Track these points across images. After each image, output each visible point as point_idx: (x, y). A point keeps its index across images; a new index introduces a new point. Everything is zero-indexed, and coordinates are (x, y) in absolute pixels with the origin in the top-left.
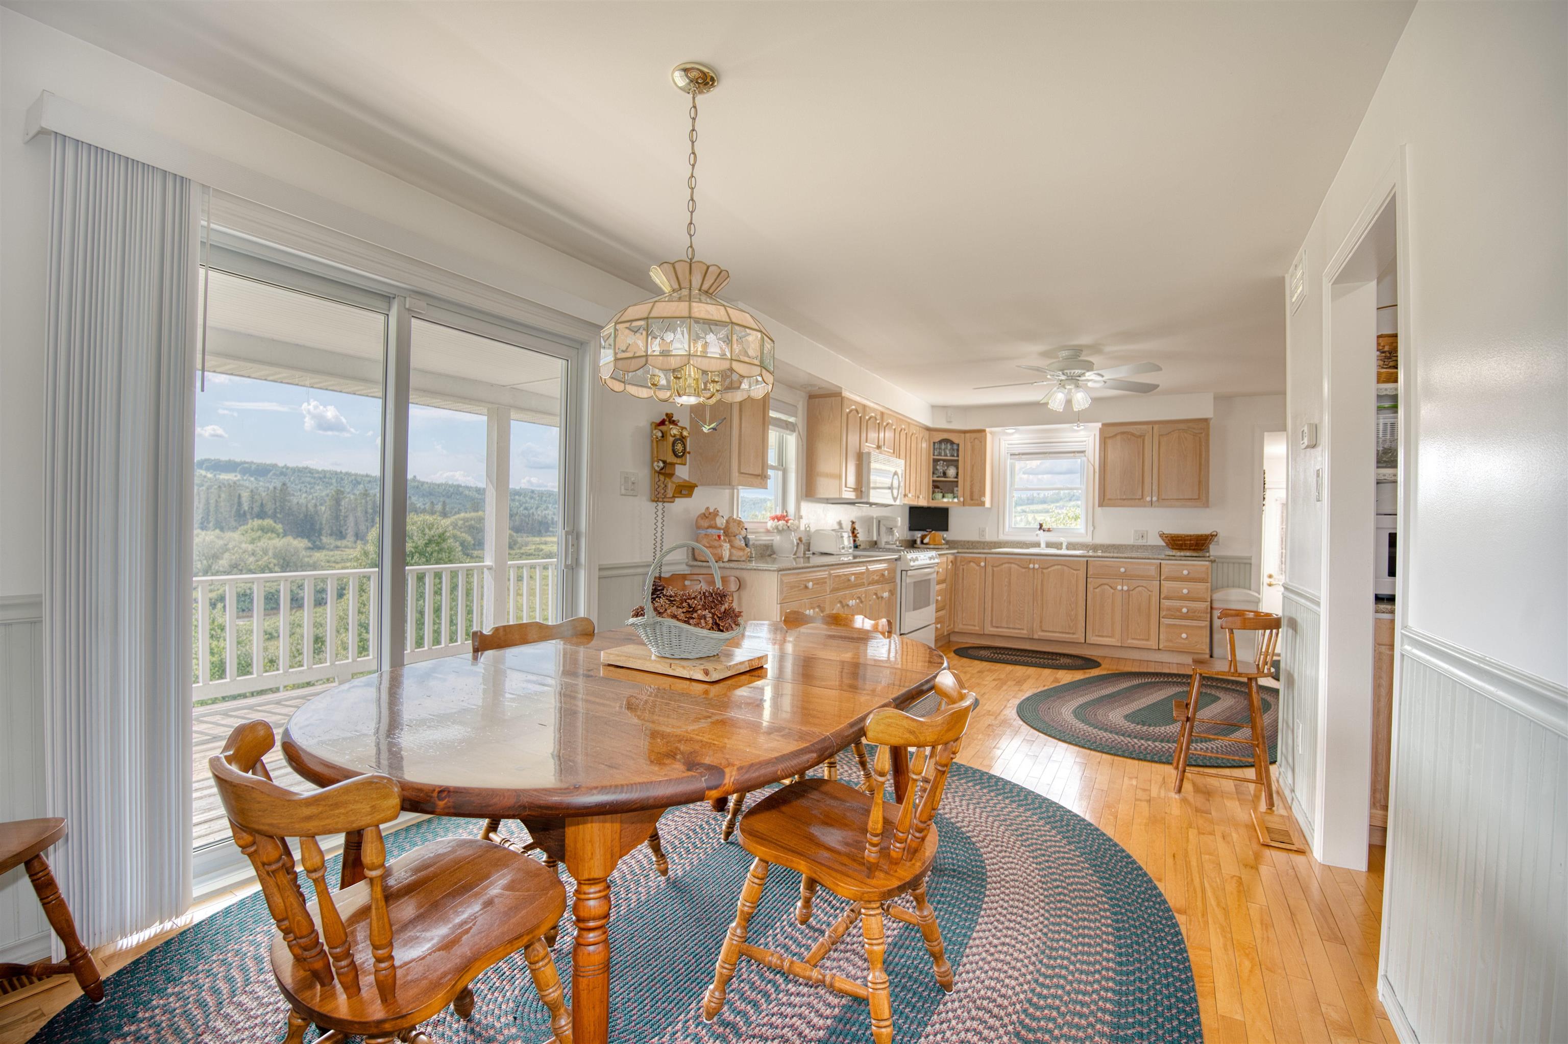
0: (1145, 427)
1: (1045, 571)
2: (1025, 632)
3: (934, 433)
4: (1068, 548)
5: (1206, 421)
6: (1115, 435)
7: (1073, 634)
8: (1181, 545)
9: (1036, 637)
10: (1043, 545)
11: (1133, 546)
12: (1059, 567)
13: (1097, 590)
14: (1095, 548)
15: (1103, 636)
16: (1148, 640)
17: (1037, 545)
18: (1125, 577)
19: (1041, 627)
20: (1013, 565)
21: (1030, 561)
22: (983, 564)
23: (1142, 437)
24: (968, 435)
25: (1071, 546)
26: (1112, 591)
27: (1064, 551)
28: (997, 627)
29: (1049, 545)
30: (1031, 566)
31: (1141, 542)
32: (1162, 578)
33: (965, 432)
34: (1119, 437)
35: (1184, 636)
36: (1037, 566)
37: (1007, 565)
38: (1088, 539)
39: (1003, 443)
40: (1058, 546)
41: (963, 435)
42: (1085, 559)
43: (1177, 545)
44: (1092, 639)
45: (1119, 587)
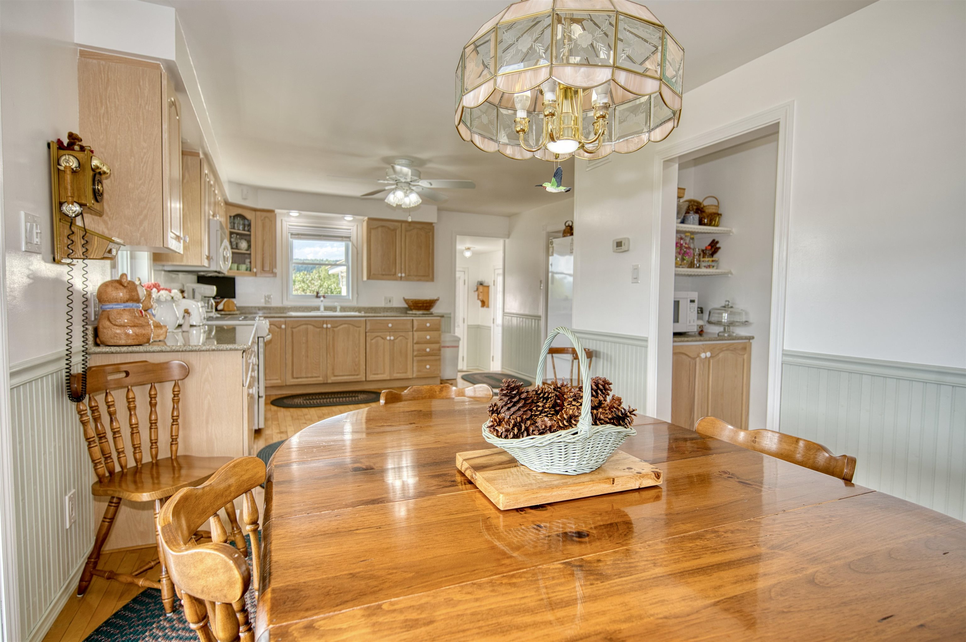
0: (396, 224)
1: (335, 329)
2: (321, 379)
3: (231, 208)
4: (341, 311)
5: (431, 224)
6: (377, 228)
7: (357, 375)
8: (421, 307)
9: (330, 381)
10: (322, 309)
11: (385, 308)
12: (346, 326)
13: (373, 341)
14: (359, 310)
15: (377, 374)
16: (406, 373)
17: (318, 309)
18: (392, 331)
19: (333, 373)
20: (309, 327)
21: (323, 322)
22: (283, 326)
23: (395, 230)
24: (258, 213)
25: (343, 309)
26: (383, 341)
27: (338, 313)
28: (297, 378)
29: (326, 309)
30: (325, 326)
31: (389, 305)
32: (415, 329)
33: (255, 210)
34: (380, 229)
35: (428, 367)
36: (329, 326)
37: (304, 326)
38: (354, 304)
39: (284, 224)
40: (334, 309)
41: (254, 213)
42: (364, 319)
43: (418, 306)
44: (371, 377)
45: (388, 338)
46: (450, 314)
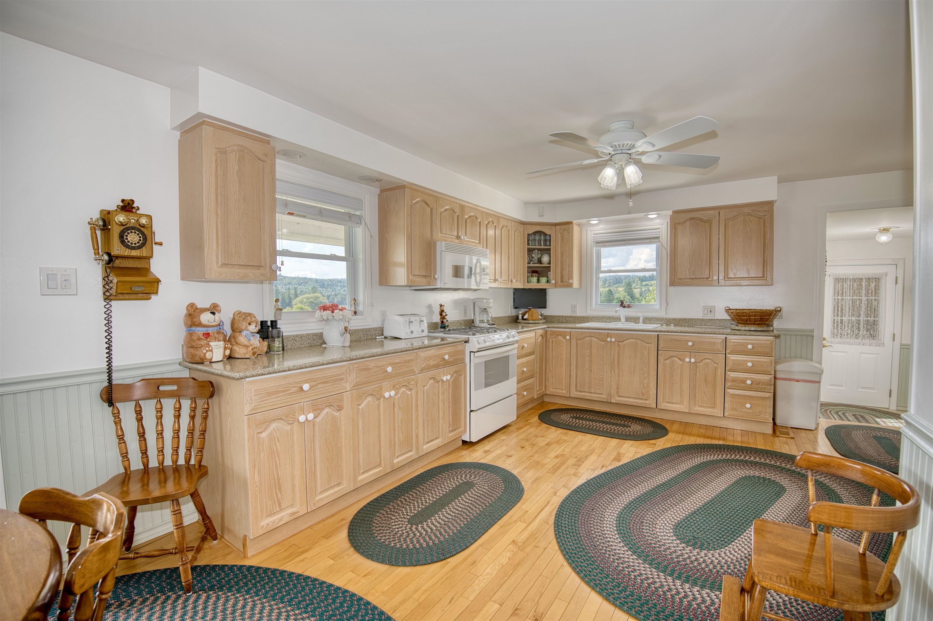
0: (712, 212)
1: (620, 344)
2: (604, 396)
3: (528, 226)
4: (644, 322)
5: (770, 204)
6: (685, 221)
7: (646, 400)
8: (746, 320)
9: (613, 401)
10: (623, 319)
11: (702, 320)
12: (634, 340)
13: (667, 362)
14: (668, 322)
15: (672, 403)
16: (714, 408)
17: (618, 319)
18: (692, 351)
19: (617, 392)
20: (593, 339)
21: (608, 335)
22: (568, 337)
23: (709, 222)
24: (558, 227)
25: (647, 320)
26: (681, 362)
27: (641, 326)
28: (581, 392)
29: (628, 319)
30: (609, 339)
31: (709, 317)
32: (727, 351)
33: (556, 225)
34: (688, 223)
35: (748, 406)
36: (613, 340)
37: (588, 339)
38: (662, 314)
39: (589, 232)
40: (635, 320)
41: (554, 227)
42: (657, 333)
43: (742, 320)
44: (663, 405)
45: (687, 360)
46: (812, 331)
